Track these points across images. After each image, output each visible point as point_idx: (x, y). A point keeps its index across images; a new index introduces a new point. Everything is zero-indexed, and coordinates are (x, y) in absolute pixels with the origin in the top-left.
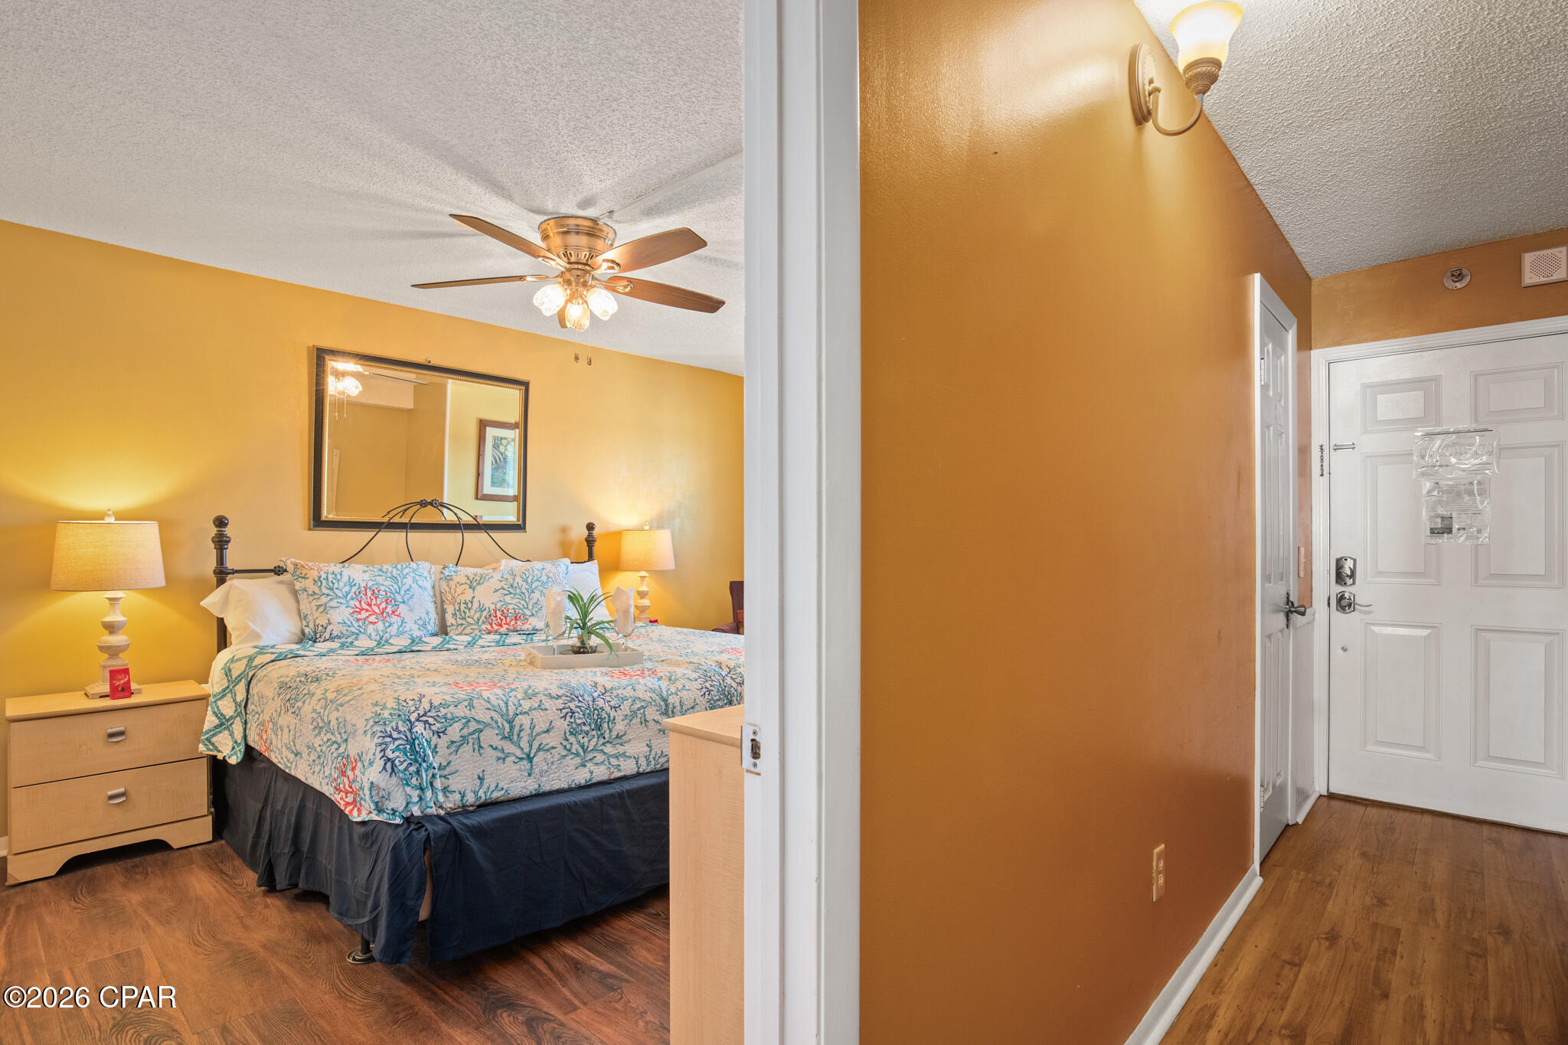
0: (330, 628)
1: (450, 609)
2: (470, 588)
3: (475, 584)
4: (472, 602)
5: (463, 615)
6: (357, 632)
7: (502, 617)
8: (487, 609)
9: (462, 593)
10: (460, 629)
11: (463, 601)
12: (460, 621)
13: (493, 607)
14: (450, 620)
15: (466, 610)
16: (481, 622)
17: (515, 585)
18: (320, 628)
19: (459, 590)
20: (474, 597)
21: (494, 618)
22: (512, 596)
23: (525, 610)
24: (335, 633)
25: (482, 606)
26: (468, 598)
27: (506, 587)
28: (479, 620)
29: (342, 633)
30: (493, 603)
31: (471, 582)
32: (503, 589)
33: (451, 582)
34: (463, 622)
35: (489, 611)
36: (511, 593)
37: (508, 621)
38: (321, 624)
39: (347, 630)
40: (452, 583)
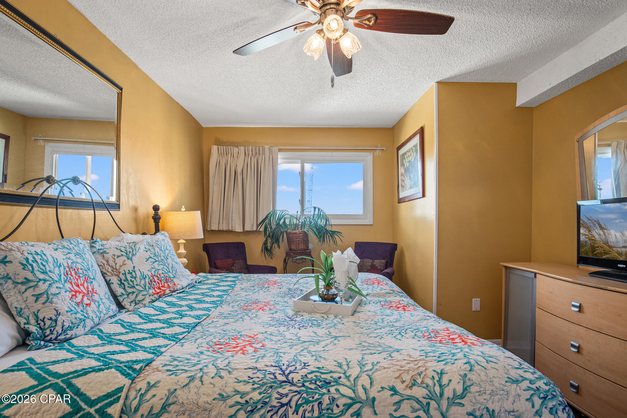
0: (60, 319)
1: (114, 280)
2: (128, 259)
3: (130, 255)
4: (135, 272)
5: (131, 283)
6: (83, 317)
7: (159, 282)
8: (147, 276)
9: (124, 264)
10: (132, 297)
11: (127, 272)
12: (130, 290)
13: (150, 274)
14: (119, 291)
15: (133, 279)
16: (147, 288)
17: (157, 254)
18: (48, 323)
19: (119, 261)
20: (134, 267)
21: (155, 284)
22: (157, 262)
23: (169, 273)
24: (66, 324)
25: (142, 273)
26: (131, 269)
27: (152, 256)
28: (145, 286)
29: (72, 323)
30: (149, 271)
31: (127, 254)
32: (151, 258)
33: (105, 255)
34: (134, 290)
35: (149, 278)
36: (156, 261)
37: (163, 285)
38: (48, 317)
39: (76, 318)
40: (109, 256)
